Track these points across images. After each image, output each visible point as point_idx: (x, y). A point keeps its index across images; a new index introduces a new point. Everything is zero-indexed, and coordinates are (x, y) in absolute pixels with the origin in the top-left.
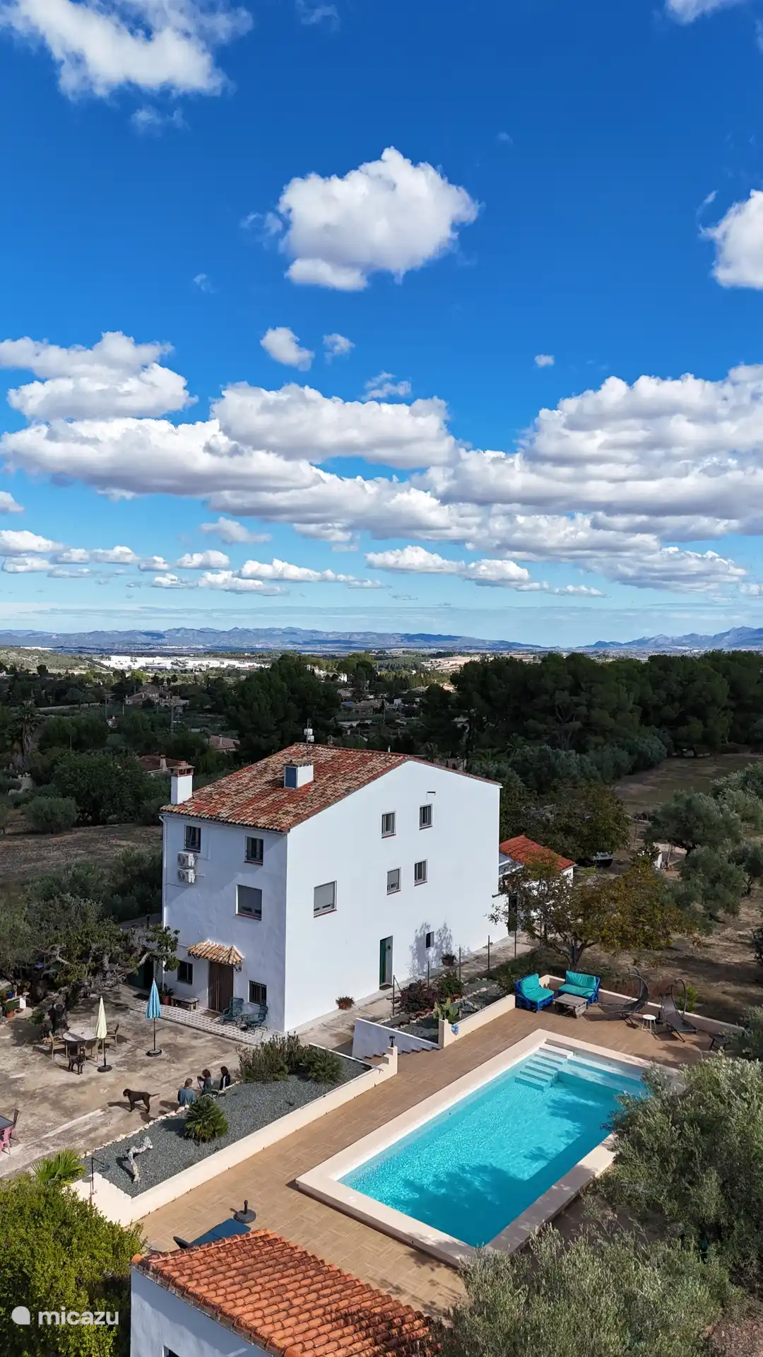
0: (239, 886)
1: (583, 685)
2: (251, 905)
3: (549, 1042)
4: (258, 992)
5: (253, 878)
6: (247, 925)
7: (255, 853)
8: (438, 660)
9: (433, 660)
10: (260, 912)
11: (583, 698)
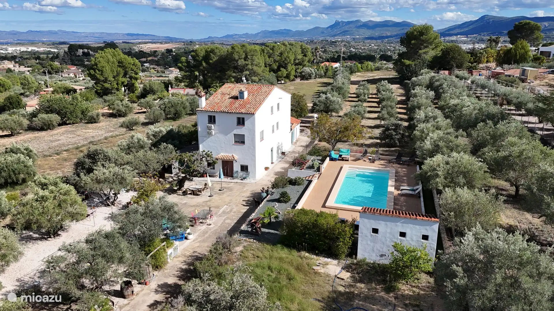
0: (234, 134)
1: (249, 57)
2: (240, 140)
3: (349, 167)
4: (244, 168)
5: (240, 131)
6: (240, 147)
7: (241, 122)
8: (141, 46)
9: (138, 46)
10: (244, 142)
11: (249, 62)
